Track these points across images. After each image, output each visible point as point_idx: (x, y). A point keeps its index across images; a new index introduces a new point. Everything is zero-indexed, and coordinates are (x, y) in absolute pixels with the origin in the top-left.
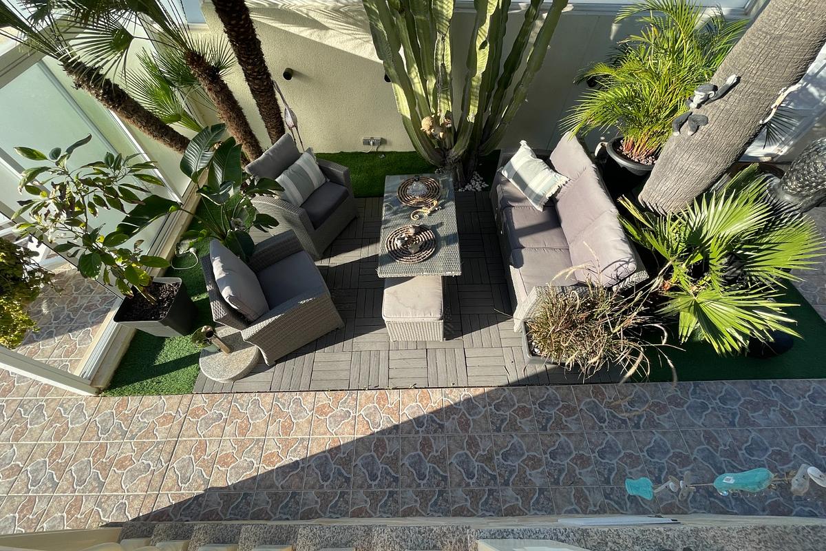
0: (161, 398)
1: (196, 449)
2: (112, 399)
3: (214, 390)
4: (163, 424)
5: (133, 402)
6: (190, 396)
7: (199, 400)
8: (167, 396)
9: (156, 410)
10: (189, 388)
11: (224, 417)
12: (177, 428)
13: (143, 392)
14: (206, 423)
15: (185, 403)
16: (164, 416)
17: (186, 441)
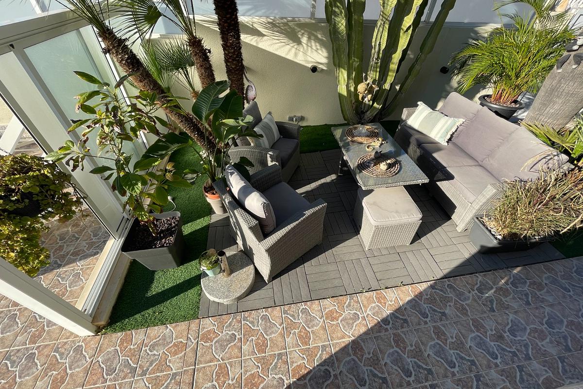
0: (167, 327)
1: (218, 375)
2: (114, 335)
3: (220, 312)
4: (176, 353)
5: (138, 336)
6: (197, 321)
7: (208, 324)
8: (174, 325)
9: (165, 340)
10: (194, 313)
11: (238, 336)
12: (191, 355)
13: (146, 324)
14: (221, 345)
15: (194, 329)
16: (175, 345)
17: (204, 367)
